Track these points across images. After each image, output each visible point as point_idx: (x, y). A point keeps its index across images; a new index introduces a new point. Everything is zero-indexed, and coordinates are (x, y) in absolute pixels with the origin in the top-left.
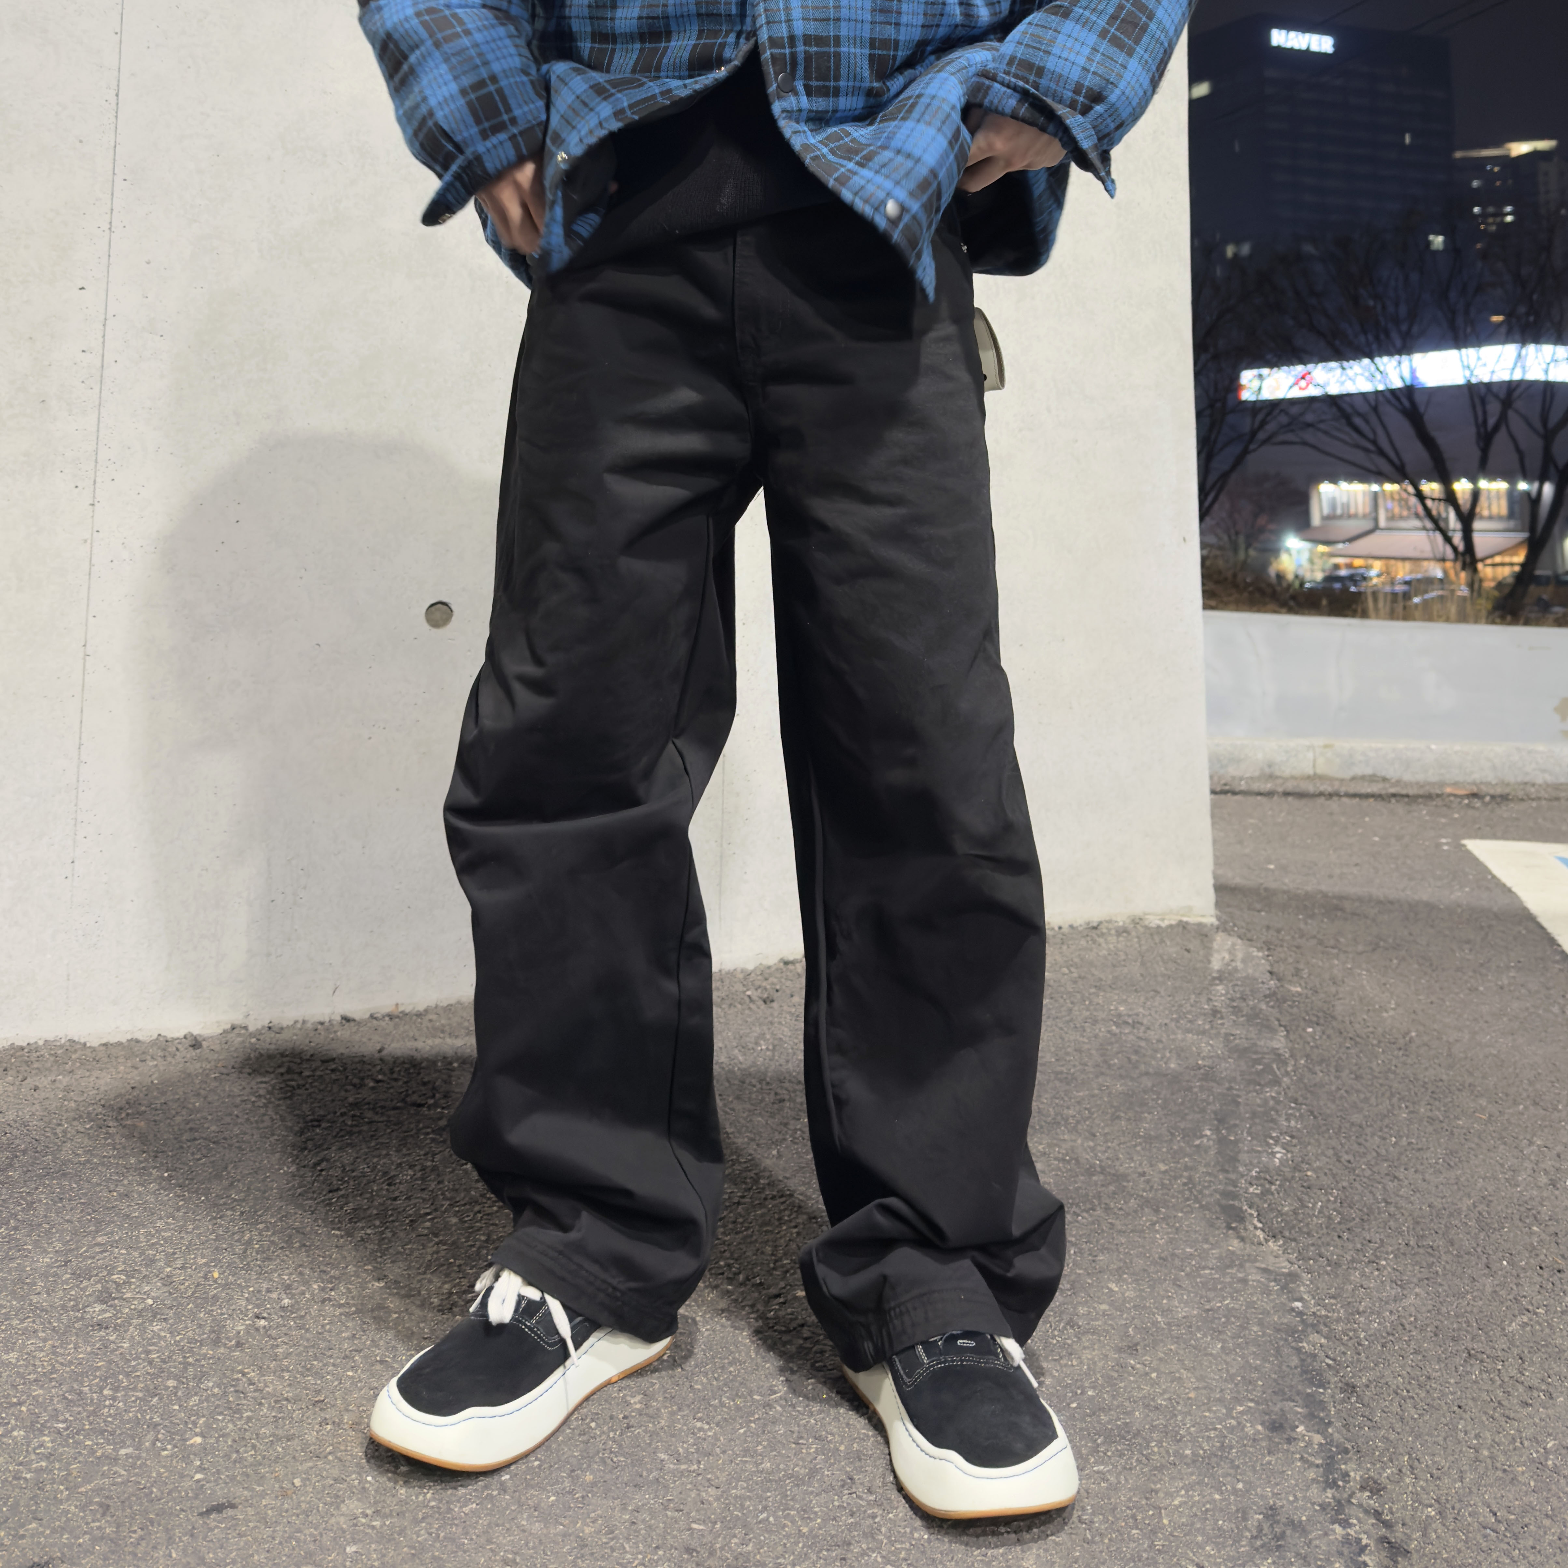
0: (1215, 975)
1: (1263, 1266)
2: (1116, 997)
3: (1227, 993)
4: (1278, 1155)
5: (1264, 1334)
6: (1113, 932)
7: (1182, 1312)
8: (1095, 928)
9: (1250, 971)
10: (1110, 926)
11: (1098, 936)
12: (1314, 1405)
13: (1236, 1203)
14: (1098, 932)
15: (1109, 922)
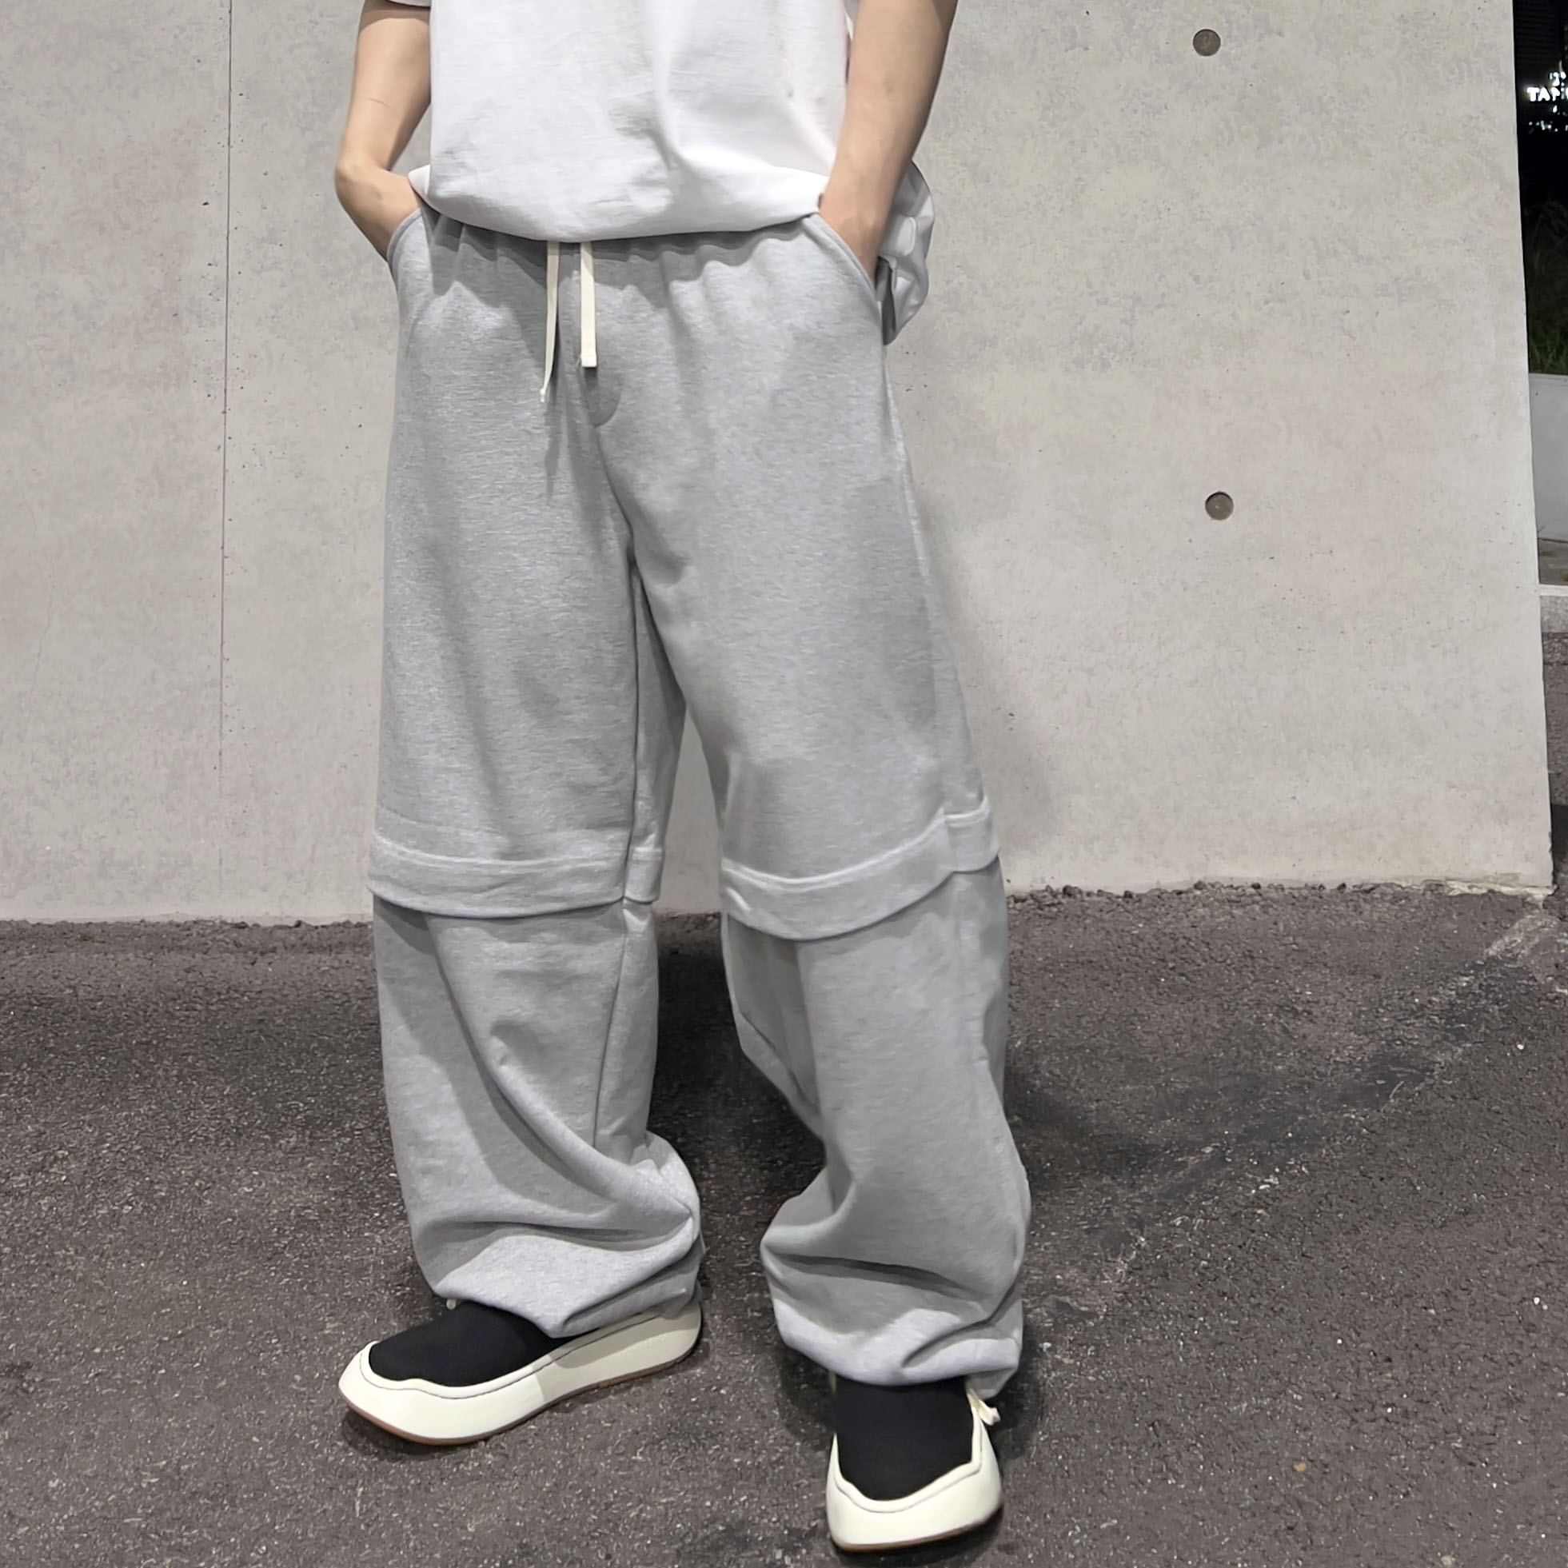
0: (1478, 962)
3: (1469, 986)
4: (1263, 1187)
6: (1389, 898)
8: (1368, 892)
9: (1532, 961)
10: (1389, 891)
14: (1368, 897)
15: (1390, 885)
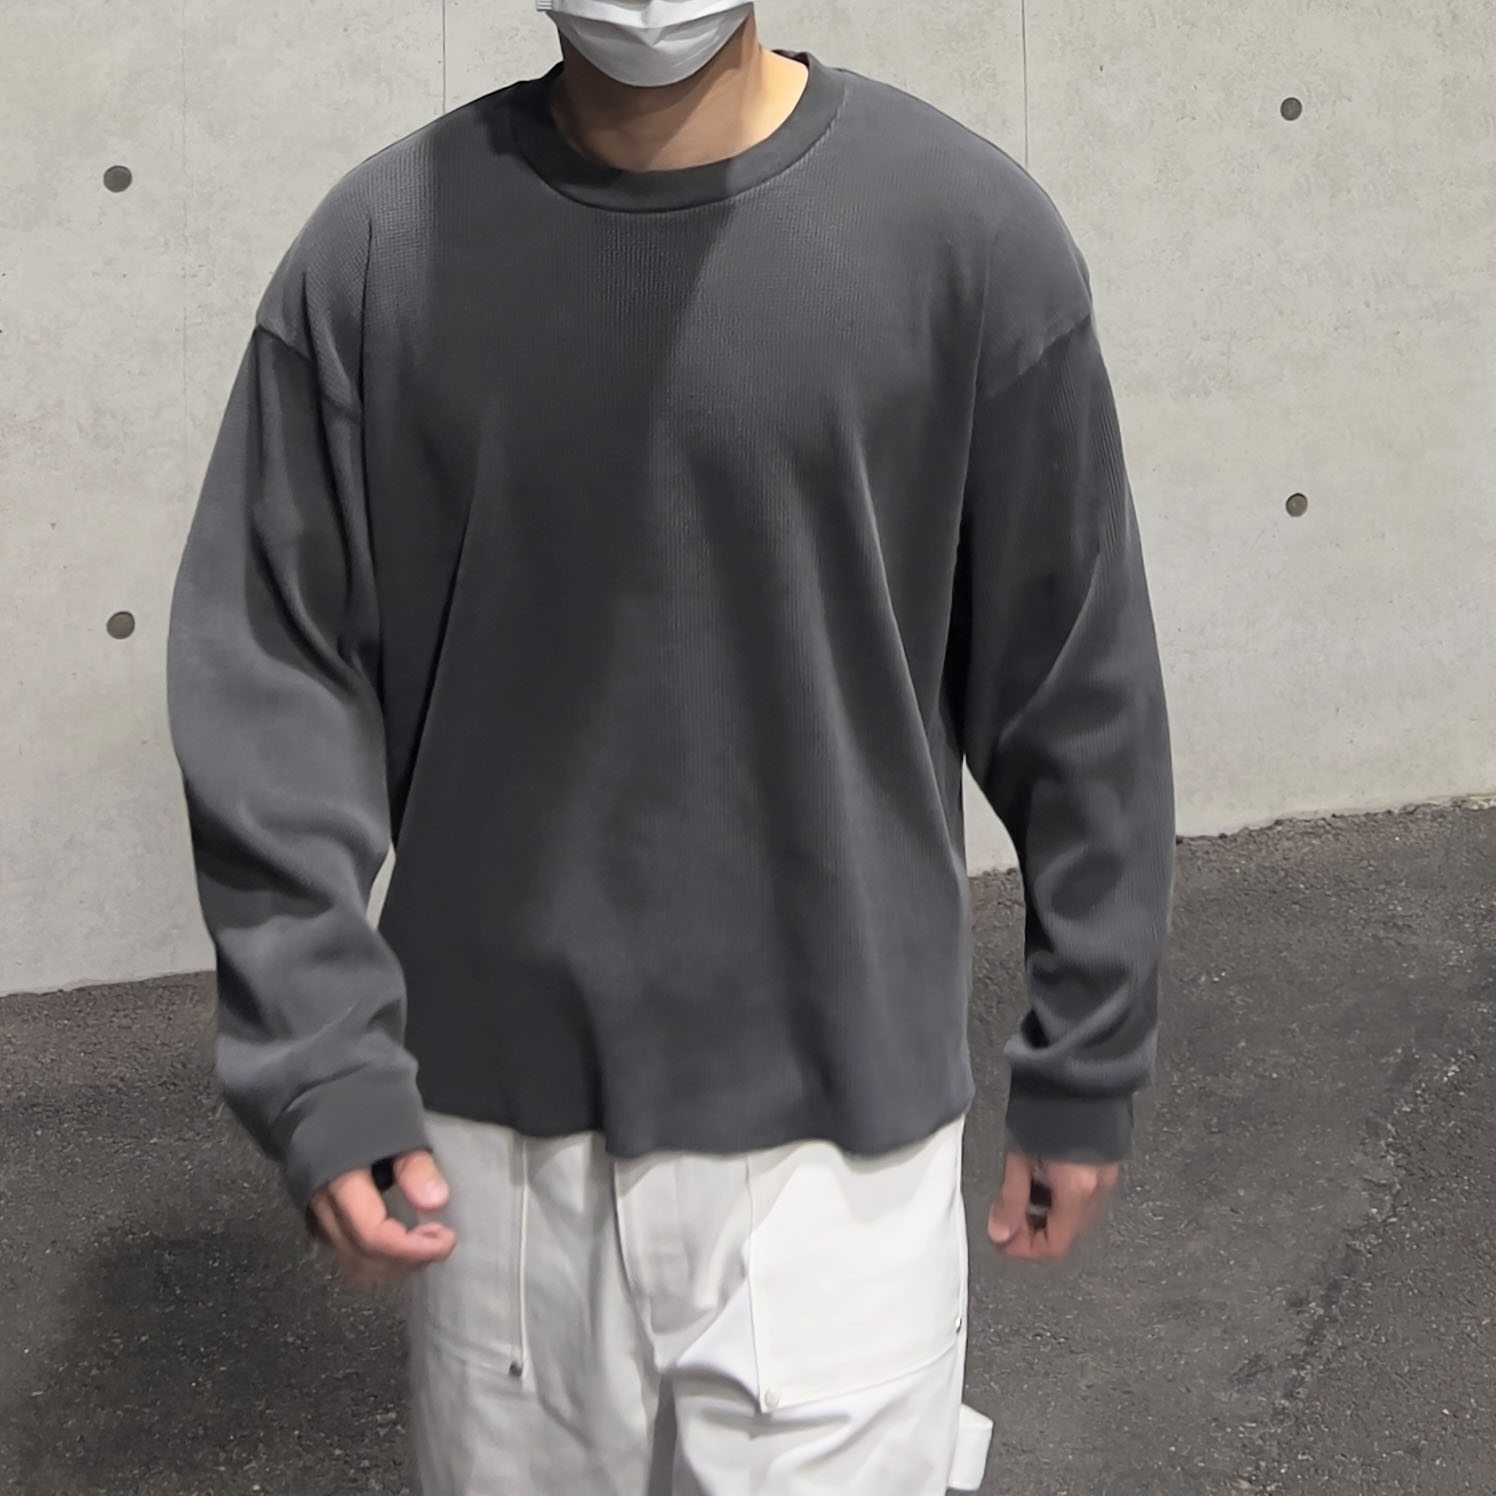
1: (1369, 1177)
2: (1401, 895)
4: (1450, 1074)
5: (1333, 1232)
6: (1428, 817)
7: (1283, 1213)
10: (1428, 811)
11: (1411, 821)
12: (1335, 1287)
13: (1382, 1121)
15: (1429, 805)
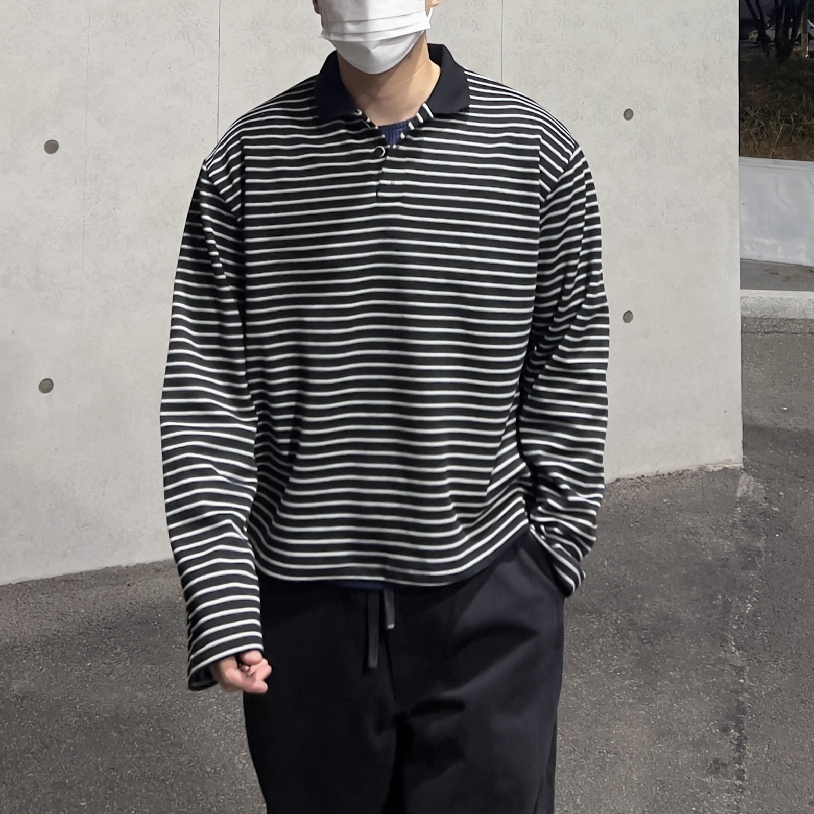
0: (738, 500)
1: (732, 663)
2: (688, 516)
3: (742, 512)
4: (749, 608)
5: (726, 693)
6: (690, 476)
7: (697, 684)
8: (681, 474)
9: (756, 497)
10: (689, 473)
11: (682, 479)
12: (739, 721)
13: (726, 633)
14: (682, 477)
15: (688, 470)
